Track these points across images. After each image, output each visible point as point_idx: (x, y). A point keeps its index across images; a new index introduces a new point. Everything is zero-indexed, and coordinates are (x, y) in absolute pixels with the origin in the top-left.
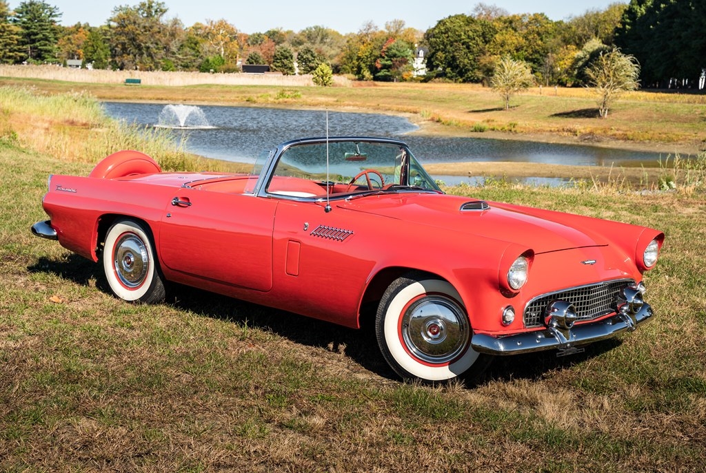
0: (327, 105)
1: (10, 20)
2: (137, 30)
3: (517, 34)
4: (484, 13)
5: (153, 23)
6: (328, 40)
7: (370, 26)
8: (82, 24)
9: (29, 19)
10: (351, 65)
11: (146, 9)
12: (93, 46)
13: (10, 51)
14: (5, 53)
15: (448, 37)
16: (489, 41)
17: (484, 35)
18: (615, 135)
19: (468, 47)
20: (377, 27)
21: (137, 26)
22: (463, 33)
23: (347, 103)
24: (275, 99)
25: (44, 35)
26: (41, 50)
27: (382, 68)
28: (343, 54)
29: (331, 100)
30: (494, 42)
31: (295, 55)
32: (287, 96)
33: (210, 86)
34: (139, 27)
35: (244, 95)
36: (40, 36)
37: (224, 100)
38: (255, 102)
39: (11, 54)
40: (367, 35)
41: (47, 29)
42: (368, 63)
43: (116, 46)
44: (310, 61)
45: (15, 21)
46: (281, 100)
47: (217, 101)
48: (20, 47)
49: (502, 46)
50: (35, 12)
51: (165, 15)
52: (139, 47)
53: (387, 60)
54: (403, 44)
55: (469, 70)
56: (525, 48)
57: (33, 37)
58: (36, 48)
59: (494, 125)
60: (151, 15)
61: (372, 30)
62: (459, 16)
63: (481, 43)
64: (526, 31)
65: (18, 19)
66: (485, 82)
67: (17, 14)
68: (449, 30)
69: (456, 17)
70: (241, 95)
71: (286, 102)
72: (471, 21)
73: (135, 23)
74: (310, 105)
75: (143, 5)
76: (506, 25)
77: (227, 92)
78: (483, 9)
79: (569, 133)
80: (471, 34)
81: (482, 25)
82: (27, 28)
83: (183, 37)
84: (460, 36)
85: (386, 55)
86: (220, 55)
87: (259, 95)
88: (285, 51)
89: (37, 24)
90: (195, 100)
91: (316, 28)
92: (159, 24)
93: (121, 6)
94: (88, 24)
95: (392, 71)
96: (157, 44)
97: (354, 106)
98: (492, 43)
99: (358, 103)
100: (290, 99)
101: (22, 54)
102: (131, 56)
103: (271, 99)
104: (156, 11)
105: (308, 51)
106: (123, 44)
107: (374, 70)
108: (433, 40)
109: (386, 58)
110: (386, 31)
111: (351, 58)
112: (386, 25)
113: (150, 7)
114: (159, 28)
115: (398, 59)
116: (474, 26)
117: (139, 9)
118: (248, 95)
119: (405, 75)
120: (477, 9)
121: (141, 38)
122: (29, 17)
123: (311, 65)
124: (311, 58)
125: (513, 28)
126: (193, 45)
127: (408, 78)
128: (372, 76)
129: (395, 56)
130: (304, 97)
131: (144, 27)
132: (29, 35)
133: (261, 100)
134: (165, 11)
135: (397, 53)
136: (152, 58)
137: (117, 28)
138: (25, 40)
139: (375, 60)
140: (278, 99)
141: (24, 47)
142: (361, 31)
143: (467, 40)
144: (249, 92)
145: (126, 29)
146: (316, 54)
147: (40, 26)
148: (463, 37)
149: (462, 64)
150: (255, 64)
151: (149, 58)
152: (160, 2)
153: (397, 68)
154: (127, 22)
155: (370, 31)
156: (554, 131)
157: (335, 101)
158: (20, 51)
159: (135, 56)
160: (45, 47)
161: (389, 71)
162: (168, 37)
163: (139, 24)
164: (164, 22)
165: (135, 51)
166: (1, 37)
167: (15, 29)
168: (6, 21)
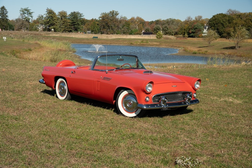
0: (156, 45)
1: (68, 18)
2: (108, 20)
3: (242, 20)
4: (231, 13)
5: (114, 18)
6: (174, 23)
7: (189, 18)
8: (94, 19)
9: (73, 18)
10: (182, 32)
11: (112, 13)
12: (94, 26)
13: (67, 28)
14: (65, 29)
15: (216, 22)
16: (231, 22)
17: (229, 21)
18: (237, 55)
19: (223, 25)
20: (192, 18)
21: (108, 19)
22: (221, 20)
23: (163, 44)
24: (140, 43)
25: (78, 23)
26: (77, 28)
27: (192, 33)
28: (179, 28)
29: (158, 43)
30: (233, 23)
31: (161, 28)
32: (144, 42)
33: (120, 39)
34: (109, 20)
35: (130, 42)
36: (76, 23)
37: (123, 44)
38: (133, 44)
39: (67, 29)
40: (188, 21)
41: (79, 21)
42: (187, 31)
43: (101, 26)
44: (166, 31)
45: (69, 18)
46: (142, 43)
47: (121, 44)
48: (70, 27)
49: (236, 24)
50: (75, 15)
51: (118, 15)
52: (108, 26)
53: (193, 30)
54: (200, 24)
55: (223, 33)
56: (245, 25)
57: (74, 24)
58: (75, 27)
59: (200, 52)
60: (113, 15)
61: (190, 19)
62: (221, 14)
63: (228, 23)
64: (245, 19)
65: (70, 18)
66: (227, 37)
67: (70, 16)
68: (216, 19)
69: (220, 14)
70: (129, 42)
71: (143, 44)
72: (225, 16)
73: (108, 18)
74: (151, 45)
75: (111, 12)
76: (237, 17)
77: (125, 41)
78: (231, 11)
79: (223, 54)
80: (224, 20)
81: (229, 17)
82: (73, 21)
83: (124, 23)
84: (220, 21)
85: (193, 28)
86: (136, 29)
87: (135, 42)
88: (158, 27)
89: (76, 19)
90: (114, 43)
91: (170, 19)
92: (116, 19)
93: (103, 13)
94: (96, 19)
95: (195, 34)
96: (115, 25)
97: (165, 45)
98: (232, 23)
99: (167, 45)
100: (145, 43)
101: (70, 29)
102: (106, 29)
103: (138, 43)
104: (115, 14)
105: (166, 27)
106: (104, 25)
107: (189, 34)
108: (210, 23)
109: (193, 29)
110: (195, 20)
111: (182, 29)
112: (195, 18)
113: (113, 13)
114: (116, 20)
115: (198, 30)
116: (225, 18)
117: (109, 14)
118: (131, 42)
119: (200, 35)
120: (228, 11)
121: (109, 23)
122: (73, 17)
123: (167, 32)
124: (167, 29)
125: (240, 18)
126: (128, 25)
127: (201, 36)
128: (188, 36)
129: (196, 28)
130: (149, 42)
131: (111, 20)
132: (73, 23)
133: (135, 43)
134: (118, 14)
135: (197, 27)
136: (113, 30)
137: (102, 20)
138: (72, 24)
139: (189, 30)
140: (141, 43)
141: (71, 27)
142: (186, 20)
143: (223, 23)
144: (132, 41)
145: (104, 20)
146: (169, 28)
147: (76, 20)
148: (221, 21)
149: (220, 31)
150: (148, 32)
152: (116, 11)
153: (197, 33)
154: (105, 18)
155: (189, 20)
156: (218, 54)
157: (159, 44)
158: (70, 28)
159: (107, 29)
160: (78, 27)
161: (194, 34)
162: (119, 23)
163: (109, 19)
164: (118, 18)
165: (107, 28)
166: (64, 24)
167: (69, 21)
168: (66, 18)
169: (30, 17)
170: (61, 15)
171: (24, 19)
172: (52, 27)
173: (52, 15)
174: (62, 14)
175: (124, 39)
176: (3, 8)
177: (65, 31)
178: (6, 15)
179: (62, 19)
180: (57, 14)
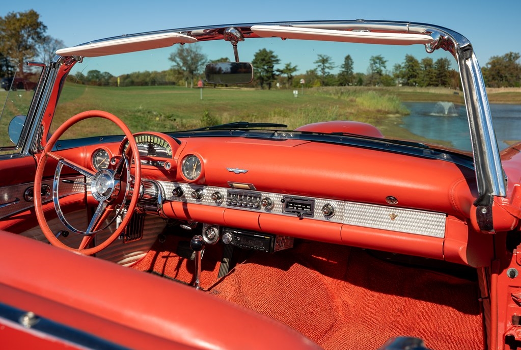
2: (501, 68)
5: (511, 63)
11: (508, 57)
14: (430, 82)
21: (500, 66)
33: (508, 93)
37: (514, 101)
39: (432, 83)
43: (489, 76)
47: (509, 101)
51: (518, 59)
52: (501, 77)
57: (441, 75)
60: (511, 60)
65: (436, 67)
73: (500, 64)
75: (507, 55)
90: (497, 100)
92: (514, 64)
96: (511, 74)
101: (437, 83)
102: (496, 81)
104: (514, 58)
106: (493, 75)
113: (511, 55)
114: (514, 66)
117: (504, 57)
121: (503, 72)
131: (505, 66)
134: (519, 57)
136: (509, 82)
137: (491, 68)
145: (495, 68)
151: (507, 82)
152: (517, 53)
154: (496, 64)
158: (436, 81)
159: (498, 81)
162: (519, 71)
163: (503, 65)
164: (517, 63)
165: (499, 78)
166: (428, 75)
167: (434, 71)
168: (431, 67)
169: (382, 68)
170: (425, 63)
171: (375, 70)
172: (411, 80)
173: (413, 63)
174: (426, 61)
175: (517, 93)
176: (348, 58)
177: (429, 85)
178: (352, 66)
179: (426, 68)
180: (420, 62)
